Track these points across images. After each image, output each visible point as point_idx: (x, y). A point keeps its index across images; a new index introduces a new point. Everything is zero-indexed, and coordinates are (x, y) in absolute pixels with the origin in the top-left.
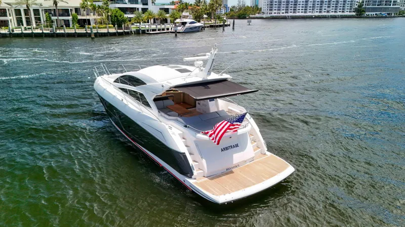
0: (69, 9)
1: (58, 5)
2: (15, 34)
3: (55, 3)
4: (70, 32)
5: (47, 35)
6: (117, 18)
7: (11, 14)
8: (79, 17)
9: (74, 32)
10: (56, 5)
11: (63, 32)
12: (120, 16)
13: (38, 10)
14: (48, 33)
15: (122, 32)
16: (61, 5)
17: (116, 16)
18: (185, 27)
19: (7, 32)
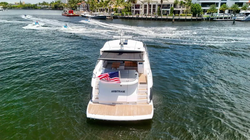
0: (171, 4)
1: (163, 2)
2: (139, 18)
3: (162, 1)
4: (164, 18)
5: (153, 19)
6: (196, 10)
7: (142, 8)
8: (175, 9)
9: (166, 18)
10: (162, 2)
11: (161, 17)
12: (198, 9)
13: (151, 5)
14: (154, 18)
15: (195, 19)
16: (165, 2)
17: (195, 8)
18: (247, 17)
19: (136, 17)
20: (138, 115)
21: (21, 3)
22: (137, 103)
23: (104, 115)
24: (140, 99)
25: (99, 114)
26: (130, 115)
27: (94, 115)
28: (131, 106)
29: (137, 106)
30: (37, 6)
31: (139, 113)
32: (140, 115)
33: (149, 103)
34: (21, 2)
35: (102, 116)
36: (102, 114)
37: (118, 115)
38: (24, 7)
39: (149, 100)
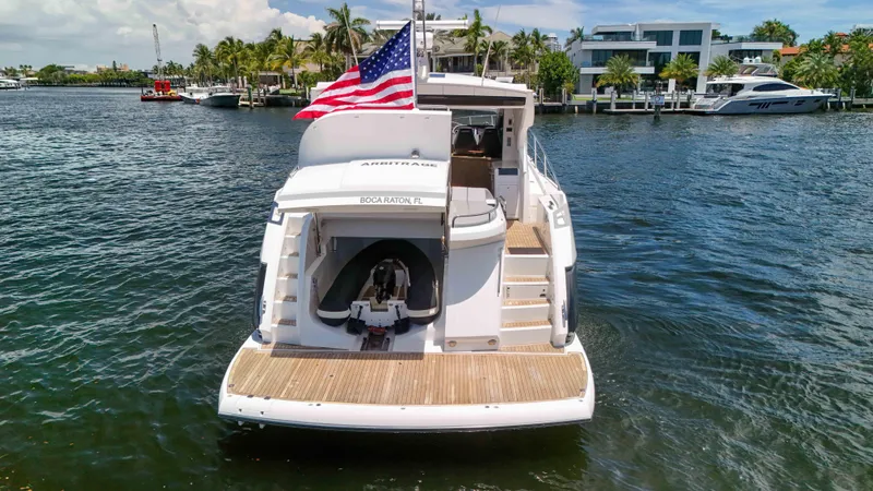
18: (731, 99)
20: (508, 398)
21: (115, 69)
22: (502, 344)
23: (315, 404)
24: (516, 325)
25: (286, 398)
26: (463, 400)
27: (262, 400)
28: (466, 357)
29: (503, 360)
30: (149, 76)
31: (515, 390)
32: (520, 400)
33: (563, 347)
34: (118, 67)
35: (306, 403)
36: (308, 399)
37: (396, 400)
38: (106, 81)
39: (562, 329)
